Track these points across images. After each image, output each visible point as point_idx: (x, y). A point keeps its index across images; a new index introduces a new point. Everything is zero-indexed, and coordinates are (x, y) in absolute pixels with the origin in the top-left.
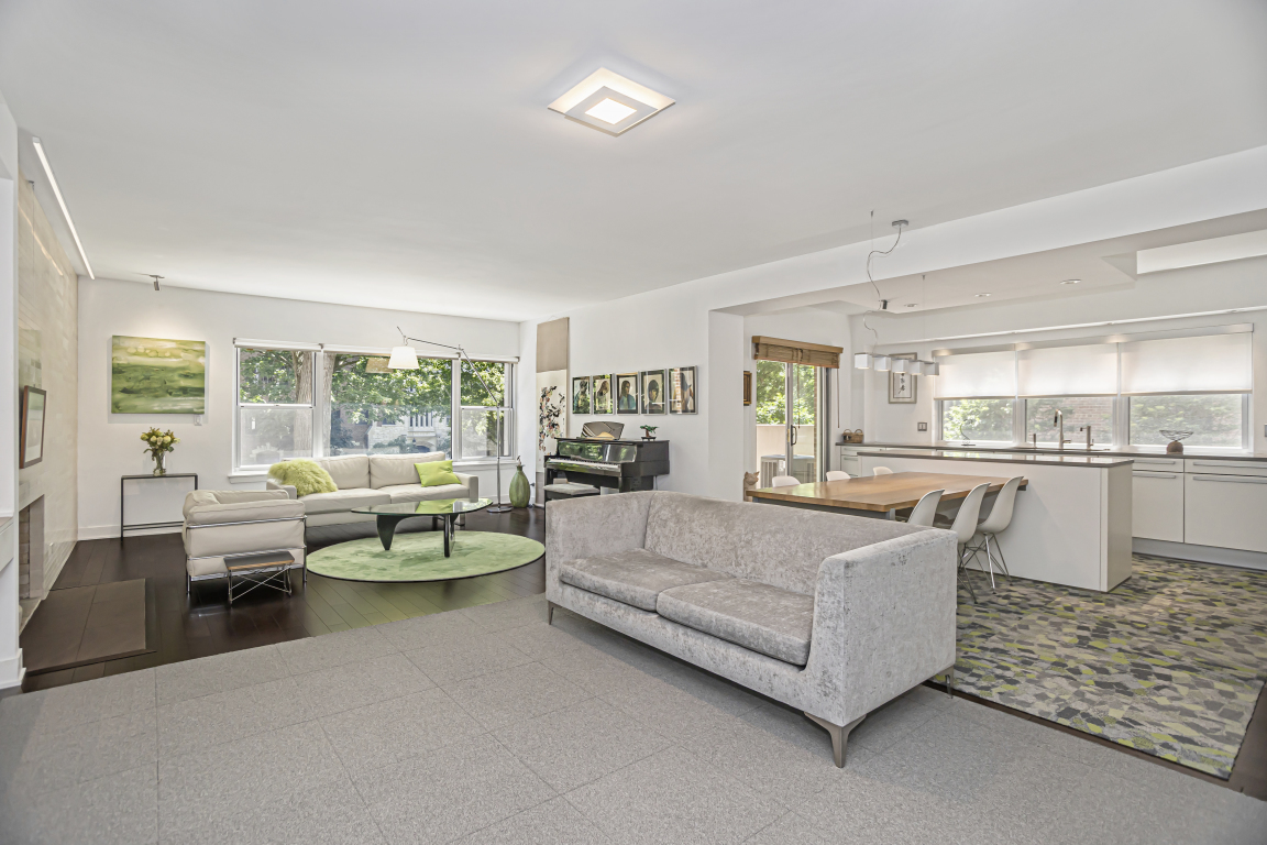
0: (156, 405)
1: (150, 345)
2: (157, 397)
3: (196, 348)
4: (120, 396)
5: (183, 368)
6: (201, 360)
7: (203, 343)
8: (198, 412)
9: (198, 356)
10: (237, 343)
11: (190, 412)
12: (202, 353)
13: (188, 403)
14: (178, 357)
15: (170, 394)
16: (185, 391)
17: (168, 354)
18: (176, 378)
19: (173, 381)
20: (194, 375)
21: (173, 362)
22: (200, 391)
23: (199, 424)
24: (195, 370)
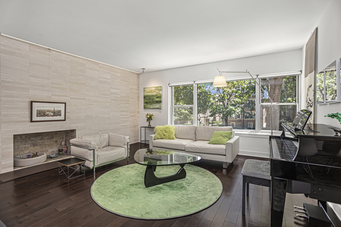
0: (151, 107)
1: (150, 89)
2: (151, 104)
3: (159, 88)
4: (145, 104)
5: (156, 95)
6: (161, 92)
7: (161, 87)
8: (159, 108)
9: (160, 91)
10: (170, 85)
11: (158, 108)
12: (161, 90)
13: (157, 106)
14: (155, 92)
15: (154, 103)
16: (157, 102)
17: (153, 91)
18: (155, 98)
19: (154, 99)
20: (159, 97)
21: (154, 94)
22: (160, 102)
23: (160, 112)
24: (159, 96)
